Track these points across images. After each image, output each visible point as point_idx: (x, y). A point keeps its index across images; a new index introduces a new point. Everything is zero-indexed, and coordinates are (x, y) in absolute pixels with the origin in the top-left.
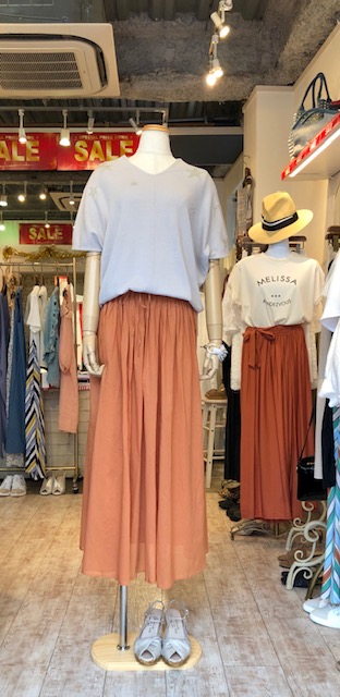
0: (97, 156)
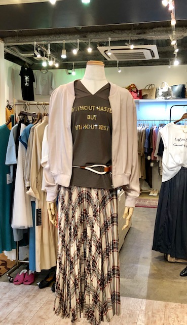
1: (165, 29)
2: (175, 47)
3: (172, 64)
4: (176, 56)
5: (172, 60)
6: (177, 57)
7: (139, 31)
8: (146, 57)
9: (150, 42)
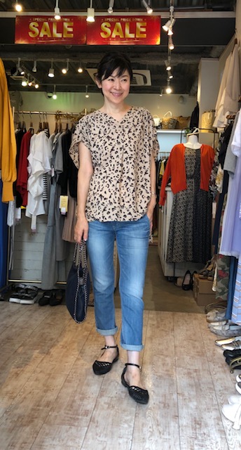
0: (118, 34)
1: (160, 54)
2: (169, 73)
3: (164, 93)
4: (169, 83)
5: (164, 89)
6: (170, 85)
7: (133, 55)
8: (138, 82)
9: (143, 67)
